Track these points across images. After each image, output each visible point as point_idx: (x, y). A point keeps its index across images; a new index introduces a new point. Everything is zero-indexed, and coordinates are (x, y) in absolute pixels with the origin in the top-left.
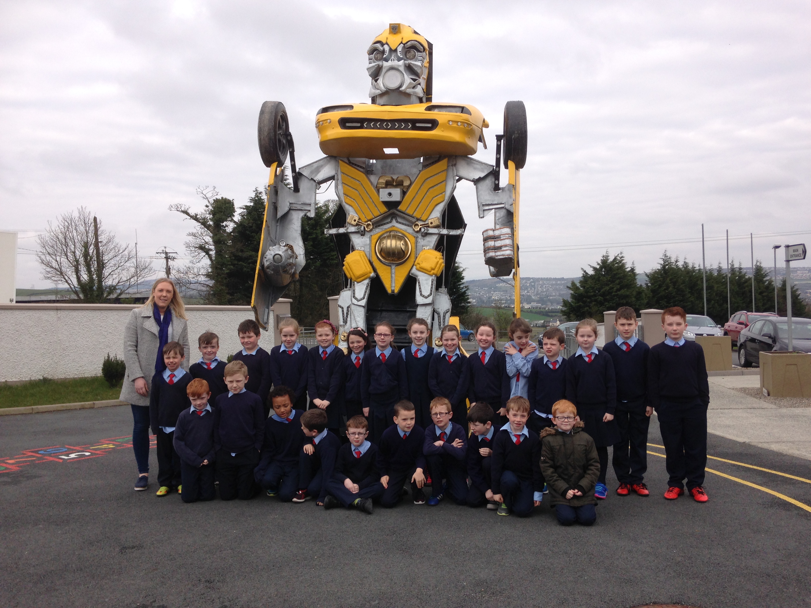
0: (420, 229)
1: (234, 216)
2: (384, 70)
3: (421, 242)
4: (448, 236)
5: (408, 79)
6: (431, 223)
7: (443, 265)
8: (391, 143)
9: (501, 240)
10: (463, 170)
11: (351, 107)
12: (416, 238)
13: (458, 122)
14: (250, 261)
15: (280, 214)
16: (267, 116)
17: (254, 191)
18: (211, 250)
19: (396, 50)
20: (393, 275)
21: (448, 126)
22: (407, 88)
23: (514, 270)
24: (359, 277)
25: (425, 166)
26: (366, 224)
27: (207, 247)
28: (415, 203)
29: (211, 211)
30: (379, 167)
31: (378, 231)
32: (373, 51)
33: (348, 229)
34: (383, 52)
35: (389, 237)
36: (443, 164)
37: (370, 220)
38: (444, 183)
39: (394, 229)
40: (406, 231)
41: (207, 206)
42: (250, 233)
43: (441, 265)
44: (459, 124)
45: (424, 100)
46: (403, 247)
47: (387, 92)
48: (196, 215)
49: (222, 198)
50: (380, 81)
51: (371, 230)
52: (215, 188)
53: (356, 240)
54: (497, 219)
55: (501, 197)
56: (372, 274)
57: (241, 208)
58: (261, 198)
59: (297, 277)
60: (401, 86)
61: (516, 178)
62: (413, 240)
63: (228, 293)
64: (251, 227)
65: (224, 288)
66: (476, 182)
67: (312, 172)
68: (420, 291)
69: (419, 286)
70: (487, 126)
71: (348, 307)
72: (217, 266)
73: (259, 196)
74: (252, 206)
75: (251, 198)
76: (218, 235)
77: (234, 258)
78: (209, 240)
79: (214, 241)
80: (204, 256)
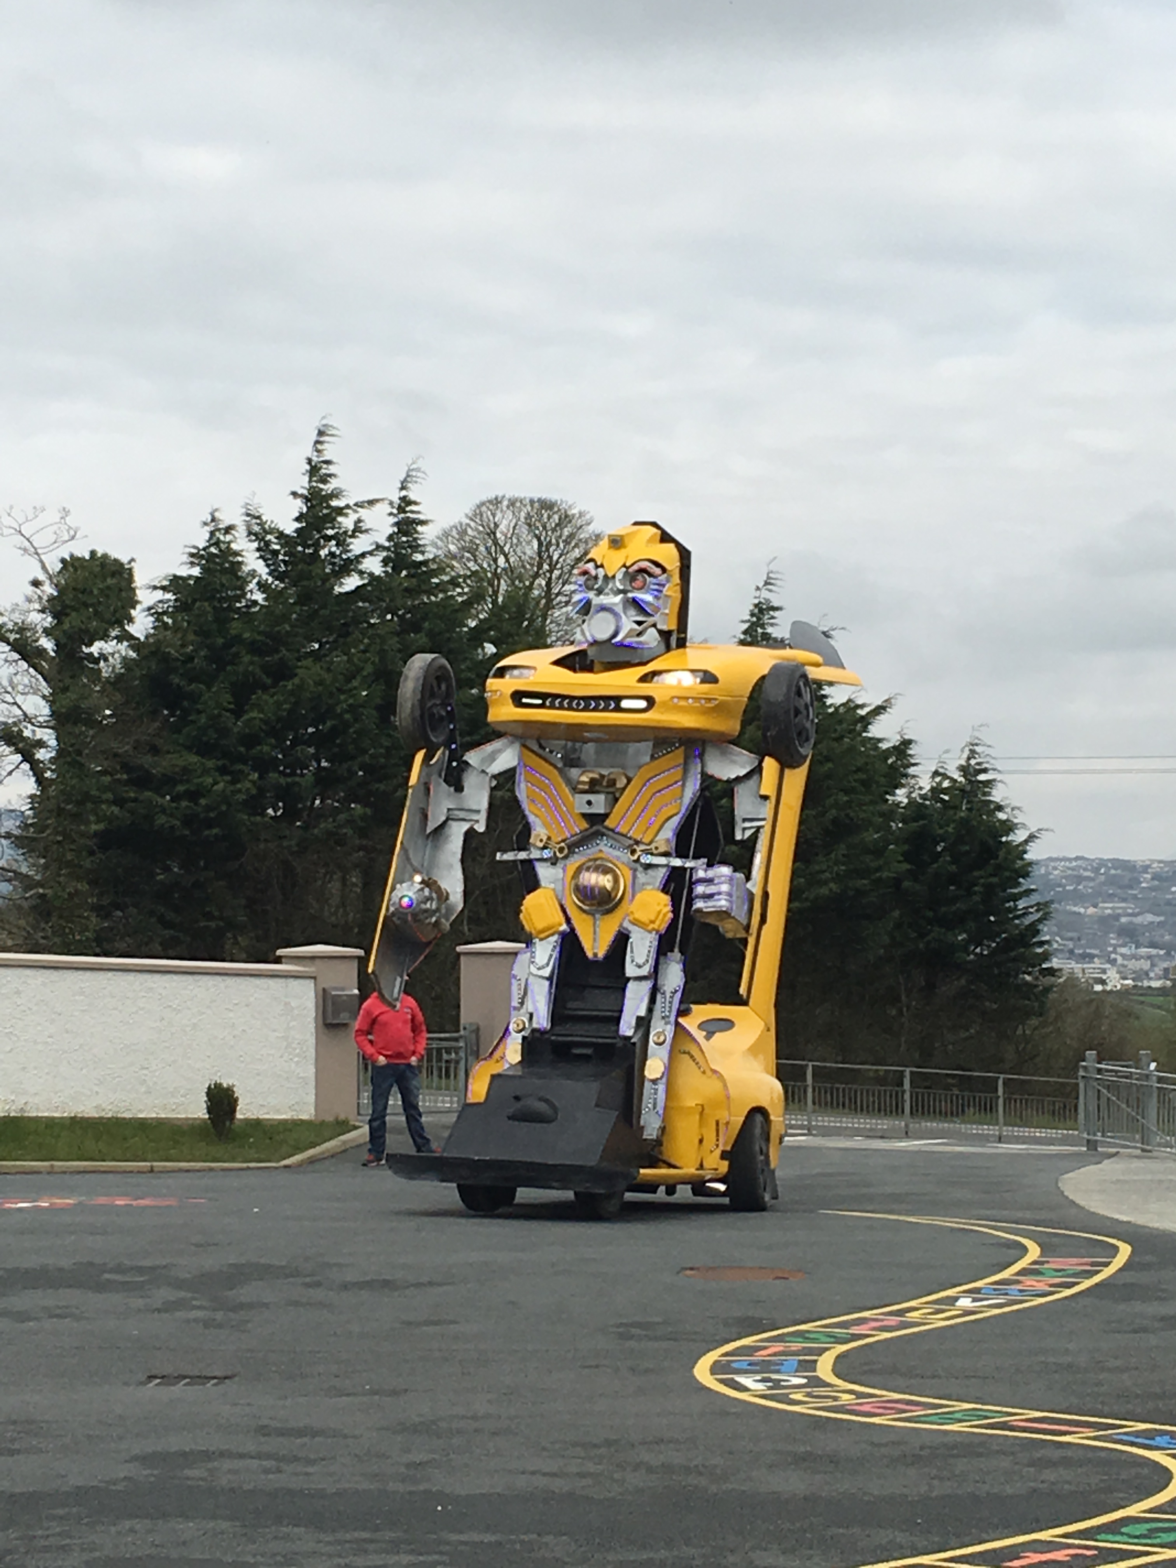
1: (131, 620)
2: (592, 610)
3: (642, 877)
5: (628, 622)
6: (656, 848)
7: (670, 915)
12: (635, 870)
14: (181, 788)
17: (205, 524)
18: (41, 744)
19: (614, 577)
20: (597, 931)
24: (543, 931)
26: (559, 846)
27: (27, 733)
28: (630, 817)
29: (51, 599)
31: (576, 860)
33: (531, 853)
36: (678, 755)
37: (564, 841)
39: (600, 855)
40: (618, 858)
41: (36, 583)
42: (182, 683)
43: (664, 915)
46: (610, 886)
49: (93, 553)
50: (586, 627)
51: (564, 858)
52: (66, 512)
53: (543, 872)
56: (564, 927)
57: (155, 588)
58: (228, 548)
60: (614, 636)
62: (629, 874)
63: (95, 908)
64: (191, 659)
65: (83, 886)
68: (633, 956)
69: (632, 947)
72: (62, 805)
73: (224, 542)
74: (197, 578)
75: (195, 547)
76: (71, 688)
77: (125, 776)
78: (36, 707)
79: (53, 714)
80: (17, 767)
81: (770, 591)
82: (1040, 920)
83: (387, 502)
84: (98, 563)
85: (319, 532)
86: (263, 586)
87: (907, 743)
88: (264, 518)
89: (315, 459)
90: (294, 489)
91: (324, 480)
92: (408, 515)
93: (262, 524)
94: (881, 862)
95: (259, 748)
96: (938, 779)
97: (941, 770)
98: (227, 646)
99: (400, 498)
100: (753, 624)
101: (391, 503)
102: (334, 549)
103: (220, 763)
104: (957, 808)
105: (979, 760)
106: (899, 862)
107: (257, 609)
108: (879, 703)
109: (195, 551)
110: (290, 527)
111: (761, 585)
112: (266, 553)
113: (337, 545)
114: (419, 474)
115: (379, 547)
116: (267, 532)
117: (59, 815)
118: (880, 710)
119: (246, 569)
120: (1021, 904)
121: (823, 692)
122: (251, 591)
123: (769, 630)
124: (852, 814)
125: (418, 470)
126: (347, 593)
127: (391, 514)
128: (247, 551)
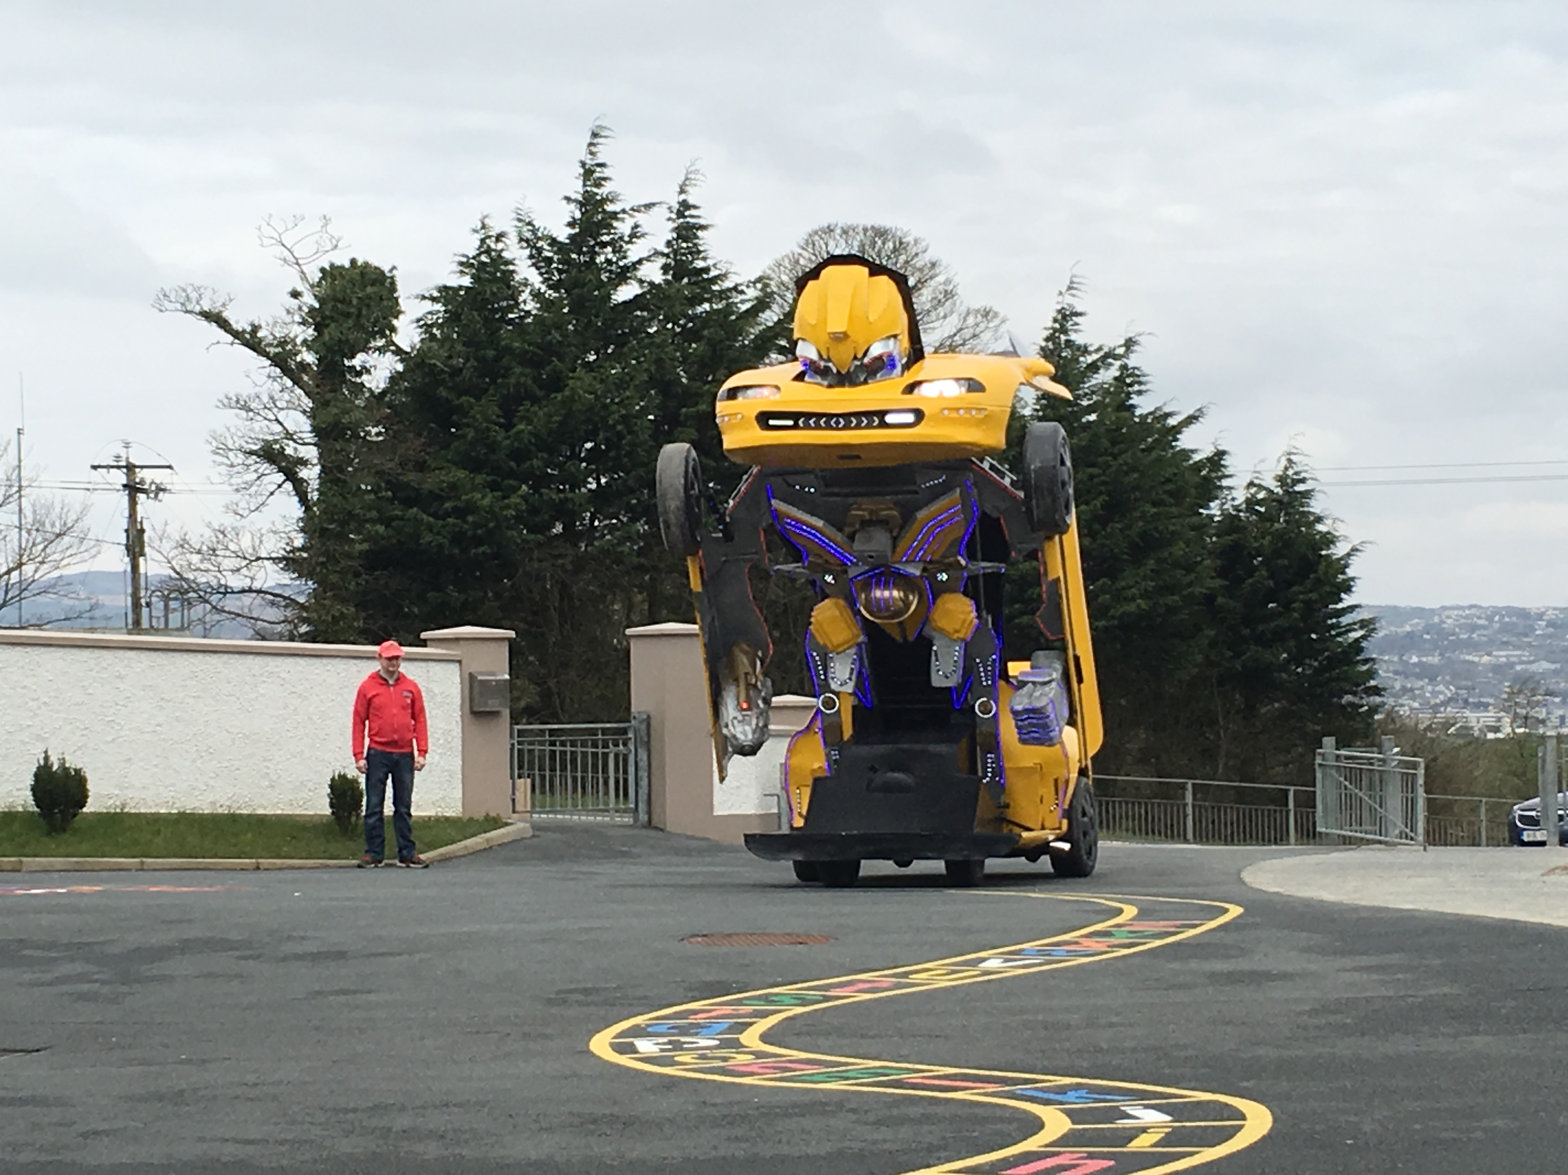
41: (295, 294)
42: (451, 397)
48: (255, 329)
52: (326, 220)
64: (459, 371)
72: (325, 526)
73: (495, 250)
74: (467, 288)
75: (464, 256)
76: (332, 403)
77: (390, 493)
78: (297, 423)
79: (316, 430)
80: (280, 486)
81: (1074, 296)
82: (1364, 637)
83: (665, 206)
84: (357, 271)
85: (595, 239)
86: (537, 295)
87: (1221, 454)
88: (537, 224)
89: (588, 162)
90: (568, 195)
91: (598, 184)
92: (688, 219)
93: (534, 231)
94: (1192, 576)
95: (529, 463)
96: (1253, 490)
97: (1256, 481)
98: (497, 359)
99: (679, 203)
100: (1055, 330)
101: (670, 208)
102: (610, 256)
103: (489, 478)
104: (1274, 519)
105: (1296, 469)
106: (1212, 578)
107: (529, 320)
108: (1191, 412)
109: (465, 260)
110: (563, 234)
111: (1064, 291)
112: (538, 260)
113: (614, 252)
114: (698, 177)
115: (657, 253)
116: (539, 239)
117: (321, 536)
118: (1191, 420)
119: (517, 278)
120: (1345, 620)
121: (1131, 402)
122: (525, 302)
123: (1073, 337)
124: (1161, 528)
125: (697, 171)
126: (624, 302)
127: (669, 219)
128: (520, 260)
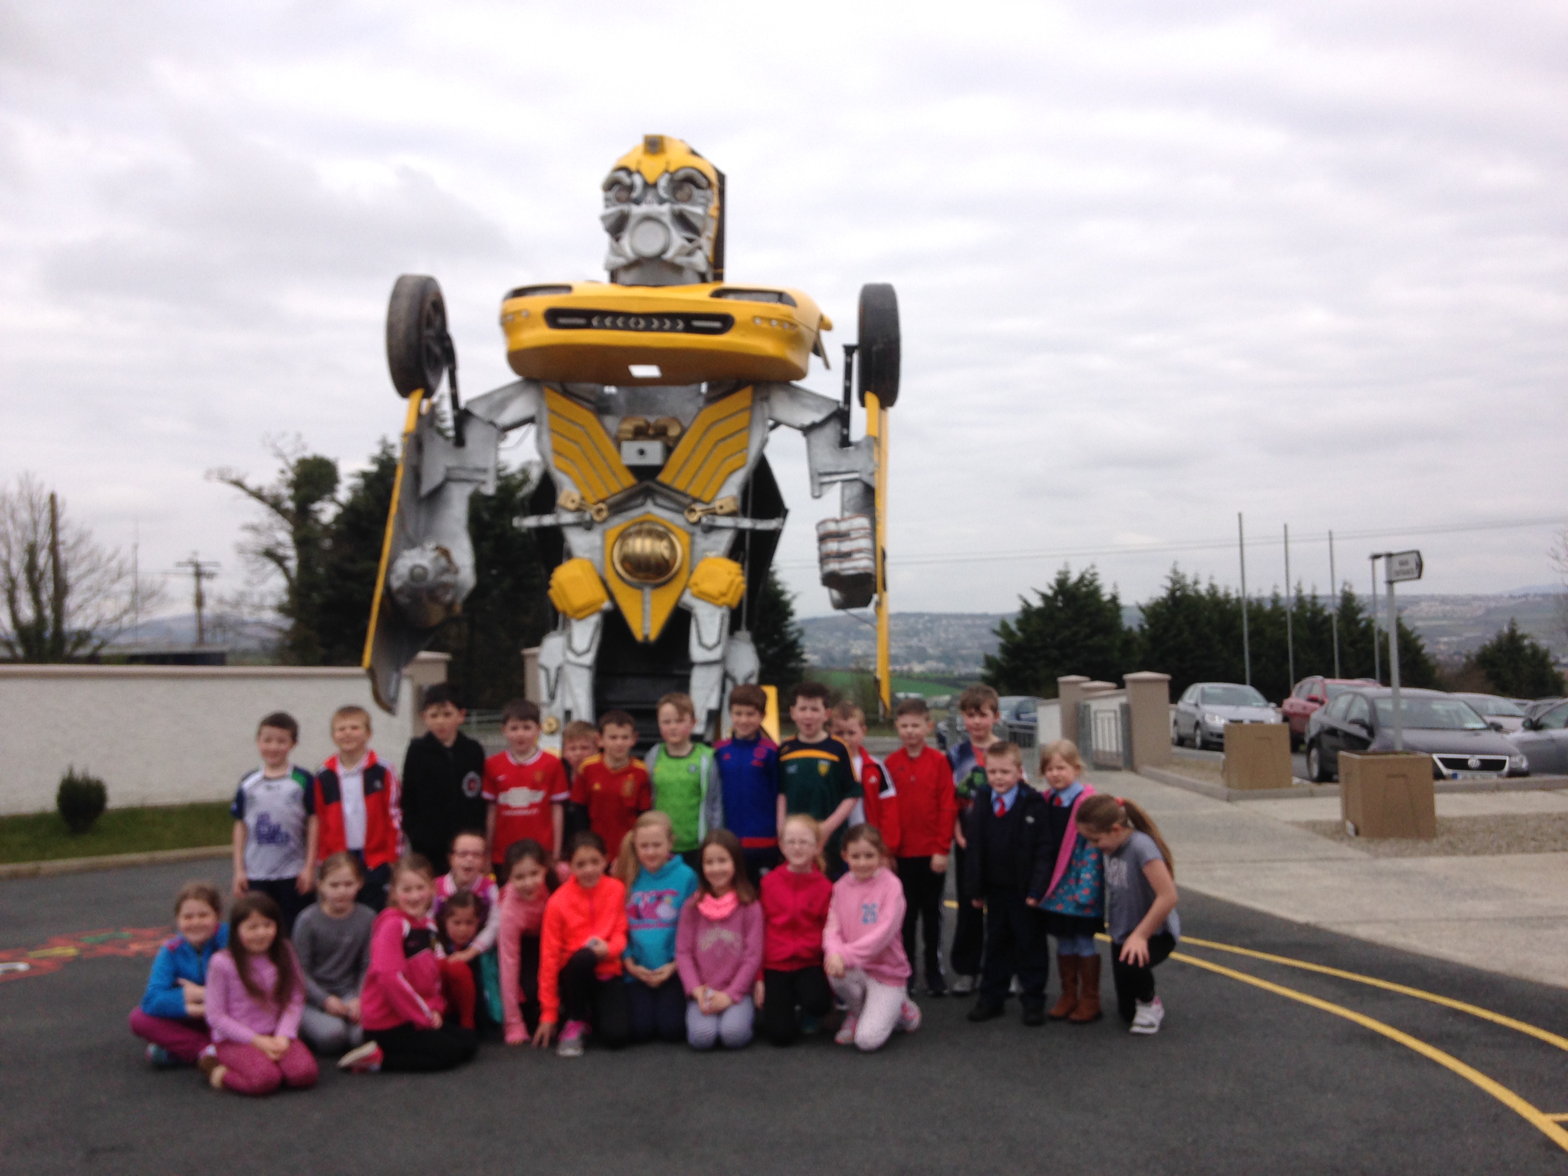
0: (700, 519)
1: (336, 491)
2: (632, 222)
3: (703, 542)
4: (754, 533)
5: (678, 239)
6: (721, 507)
7: (743, 587)
8: (645, 356)
9: (851, 540)
10: (781, 407)
11: (568, 288)
12: (692, 535)
13: (769, 320)
15: (426, 487)
16: (404, 303)
17: (379, 443)
18: (289, 558)
19: (655, 186)
20: (648, 607)
21: (753, 326)
22: (678, 254)
23: (876, 597)
24: (580, 610)
25: (710, 400)
26: (596, 507)
27: (279, 552)
28: (690, 469)
29: (292, 481)
30: (622, 400)
31: (620, 522)
32: (611, 185)
33: (559, 516)
34: (631, 188)
35: (639, 533)
36: (743, 397)
37: (603, 501)
38: (745, 433)
39: (648, 517)
40: (672, 522)
41: (283, 472)
42: (366, 525)
43: (738, 586)
44: (774, 323)
45: (710, 277)
46: (666, 553)
47: (639, 263)
48: (260, 489)
49: (315, 456)
50: (626, 241)
51: (604, 521)
53: (576, 540)
54: (846, 499)
55: (854, 460)
56: (607, 605)
57: (352, 476)
58: (391, 457)
59: (458, 609)
60: (664, 251)
61: (881, 424)
62: (686, 539)
63: (321, 644)
65: (314, 633)
66: (808, 430)
67: (491, 409)
68: (699, 637)
69: (697, 626)
70: (828, 327)
71: (559, 669)
72: (301, 591)
73: (389, 454)
74: (375, 472)
76: (303, 528)
77: (335, 574)
78: (285, 538)
79: (294, 541)
80: (275, 570)
82: (798, 636)
84: (316, 461)
109: (374, 458)
120: (790, 629)
